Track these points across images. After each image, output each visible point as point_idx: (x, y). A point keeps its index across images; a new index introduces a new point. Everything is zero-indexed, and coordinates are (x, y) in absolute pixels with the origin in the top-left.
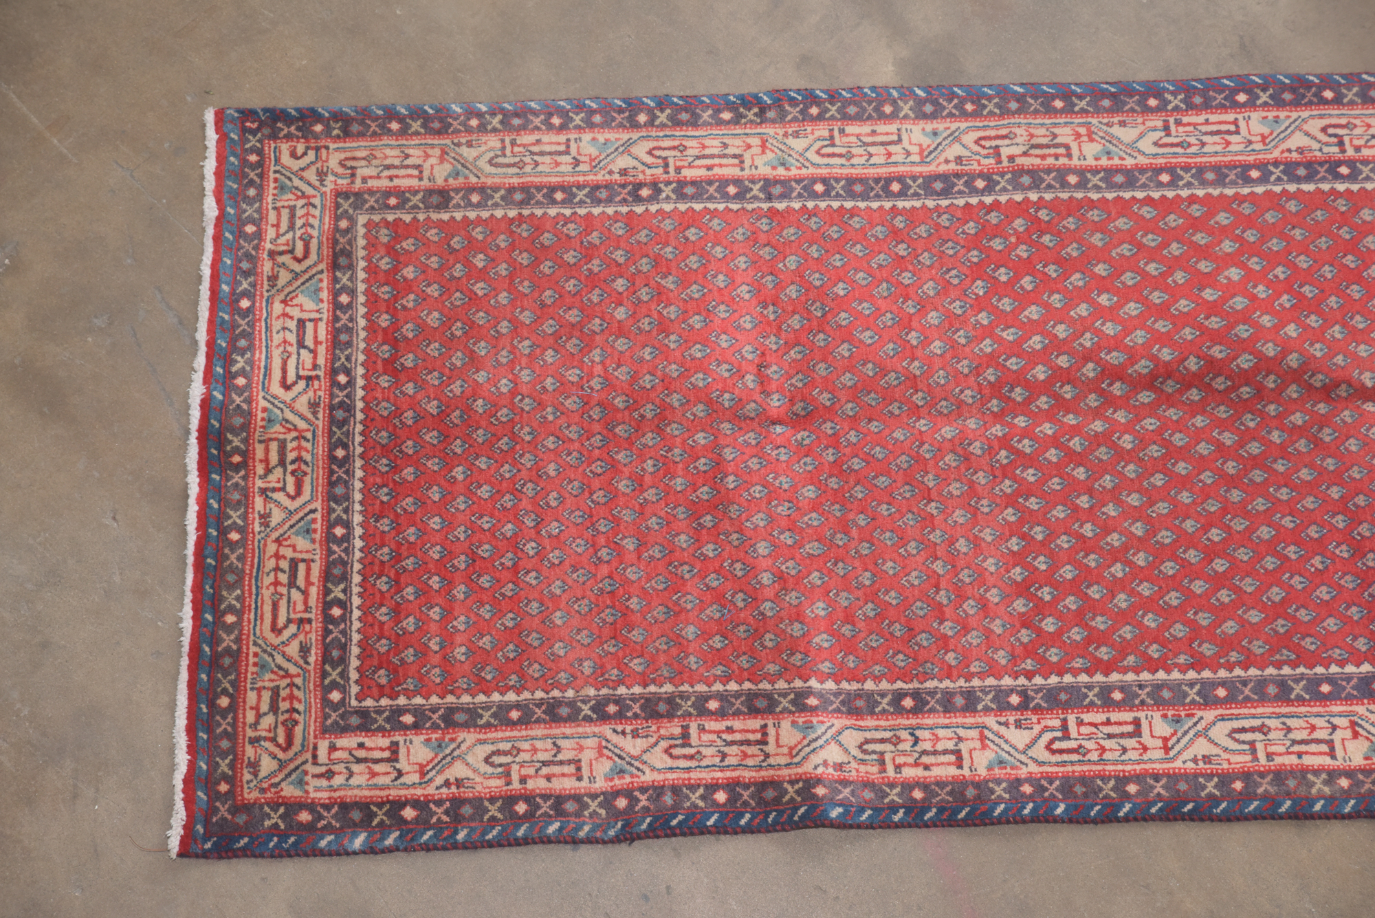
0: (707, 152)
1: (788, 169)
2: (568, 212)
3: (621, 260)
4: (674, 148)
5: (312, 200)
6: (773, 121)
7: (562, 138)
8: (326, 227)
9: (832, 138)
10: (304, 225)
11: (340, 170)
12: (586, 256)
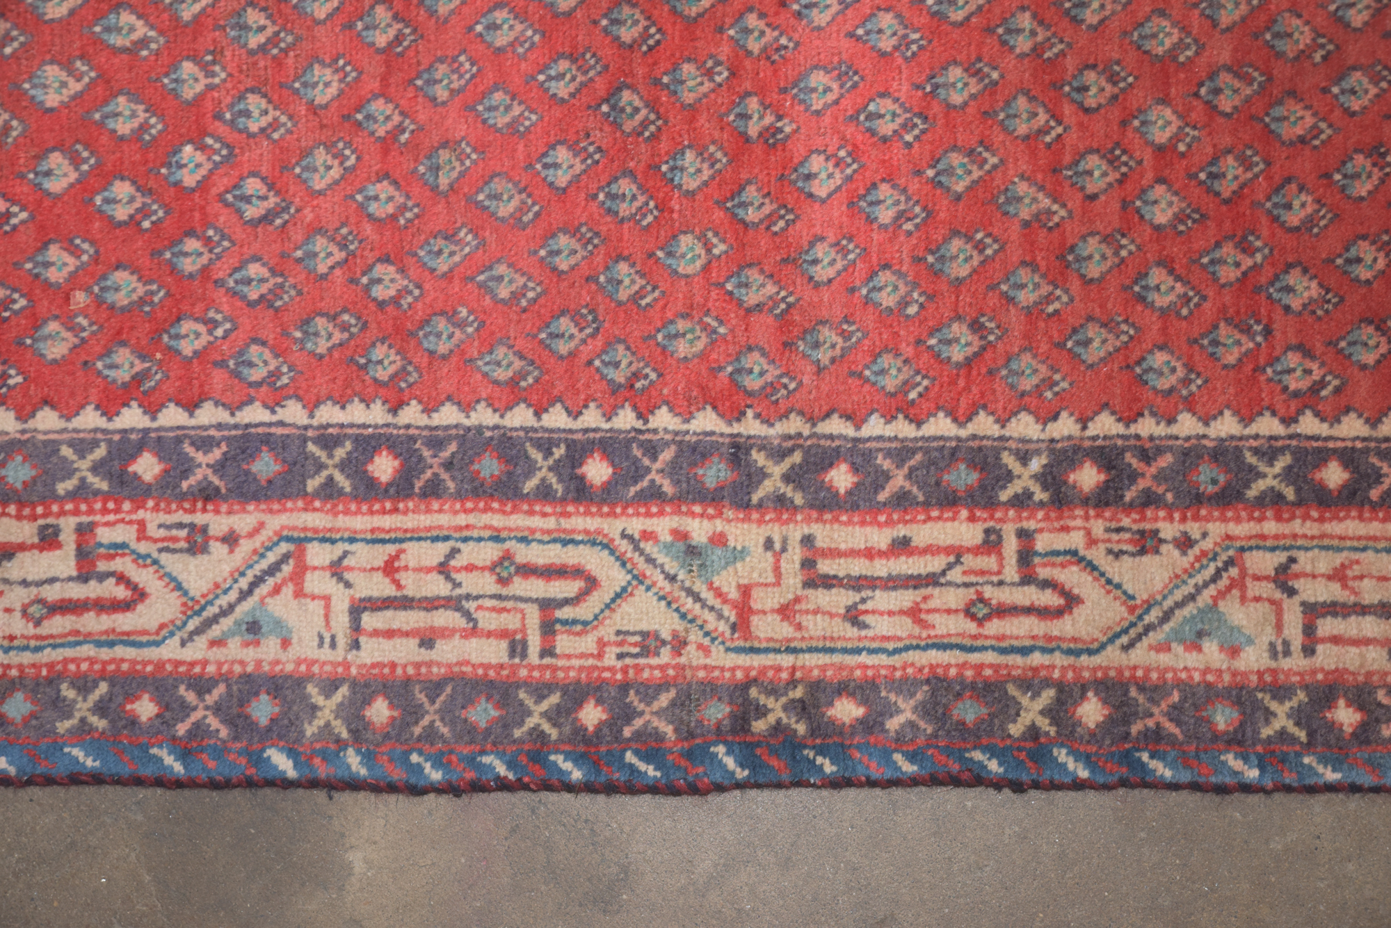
0: (906, 598)
1: (681, 536)
2: (1309, 424)
3: (1157, 276)
4: (1003, 611)
6: (710, 688)
7: (1327, 657)
9: (548, 628)
12: (1258, 289)
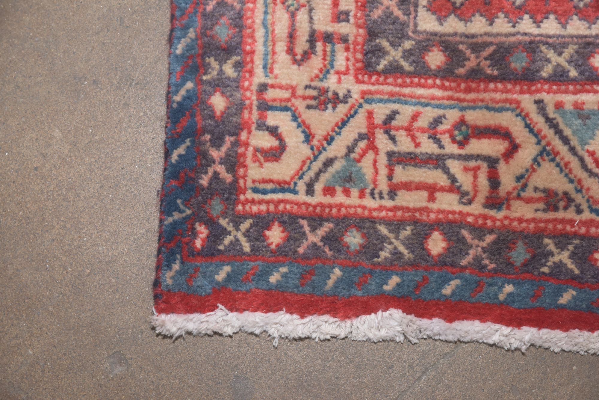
5: (379, 119)
8: (438, 93)
10: (434, 137)
11: (316, 62)
